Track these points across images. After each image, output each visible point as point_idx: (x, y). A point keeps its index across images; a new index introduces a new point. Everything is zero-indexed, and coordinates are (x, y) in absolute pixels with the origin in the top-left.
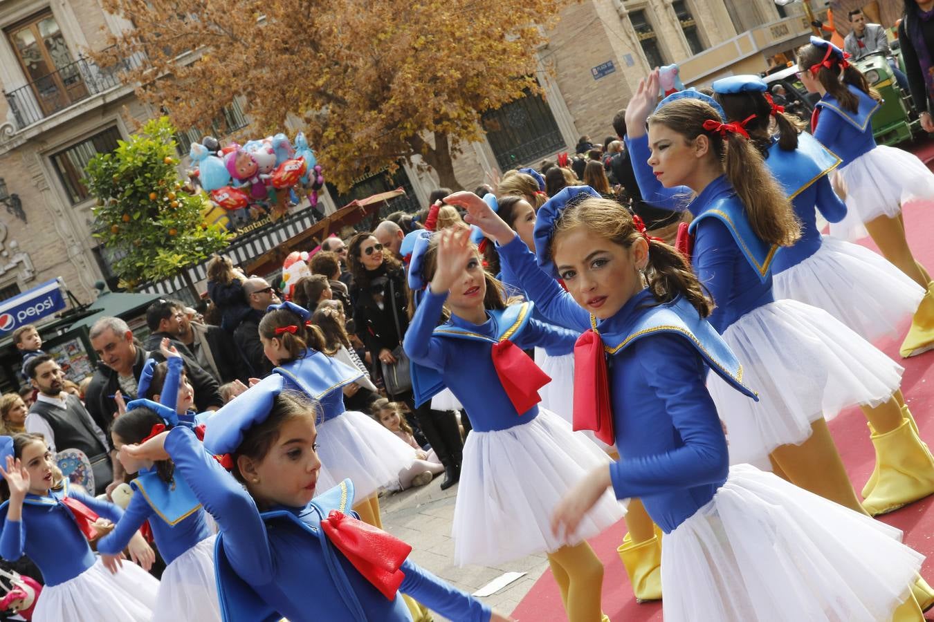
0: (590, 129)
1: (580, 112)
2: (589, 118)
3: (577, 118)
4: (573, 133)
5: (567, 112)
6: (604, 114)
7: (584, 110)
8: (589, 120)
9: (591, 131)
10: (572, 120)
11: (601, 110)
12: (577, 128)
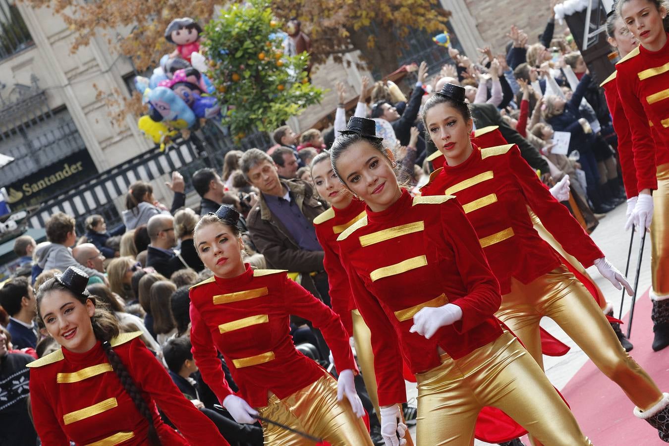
0: (497, 34)
1: (484, 11)
2: (497, 18)
3: (480, 21)
4: (476, 40)
5: (466, 12)
6: (516, 13)
7: (490, 9)
8: (496, 22)
9: (499, 37)
10: (473, 23)
11: (512, 8)
12: (480, 33)
